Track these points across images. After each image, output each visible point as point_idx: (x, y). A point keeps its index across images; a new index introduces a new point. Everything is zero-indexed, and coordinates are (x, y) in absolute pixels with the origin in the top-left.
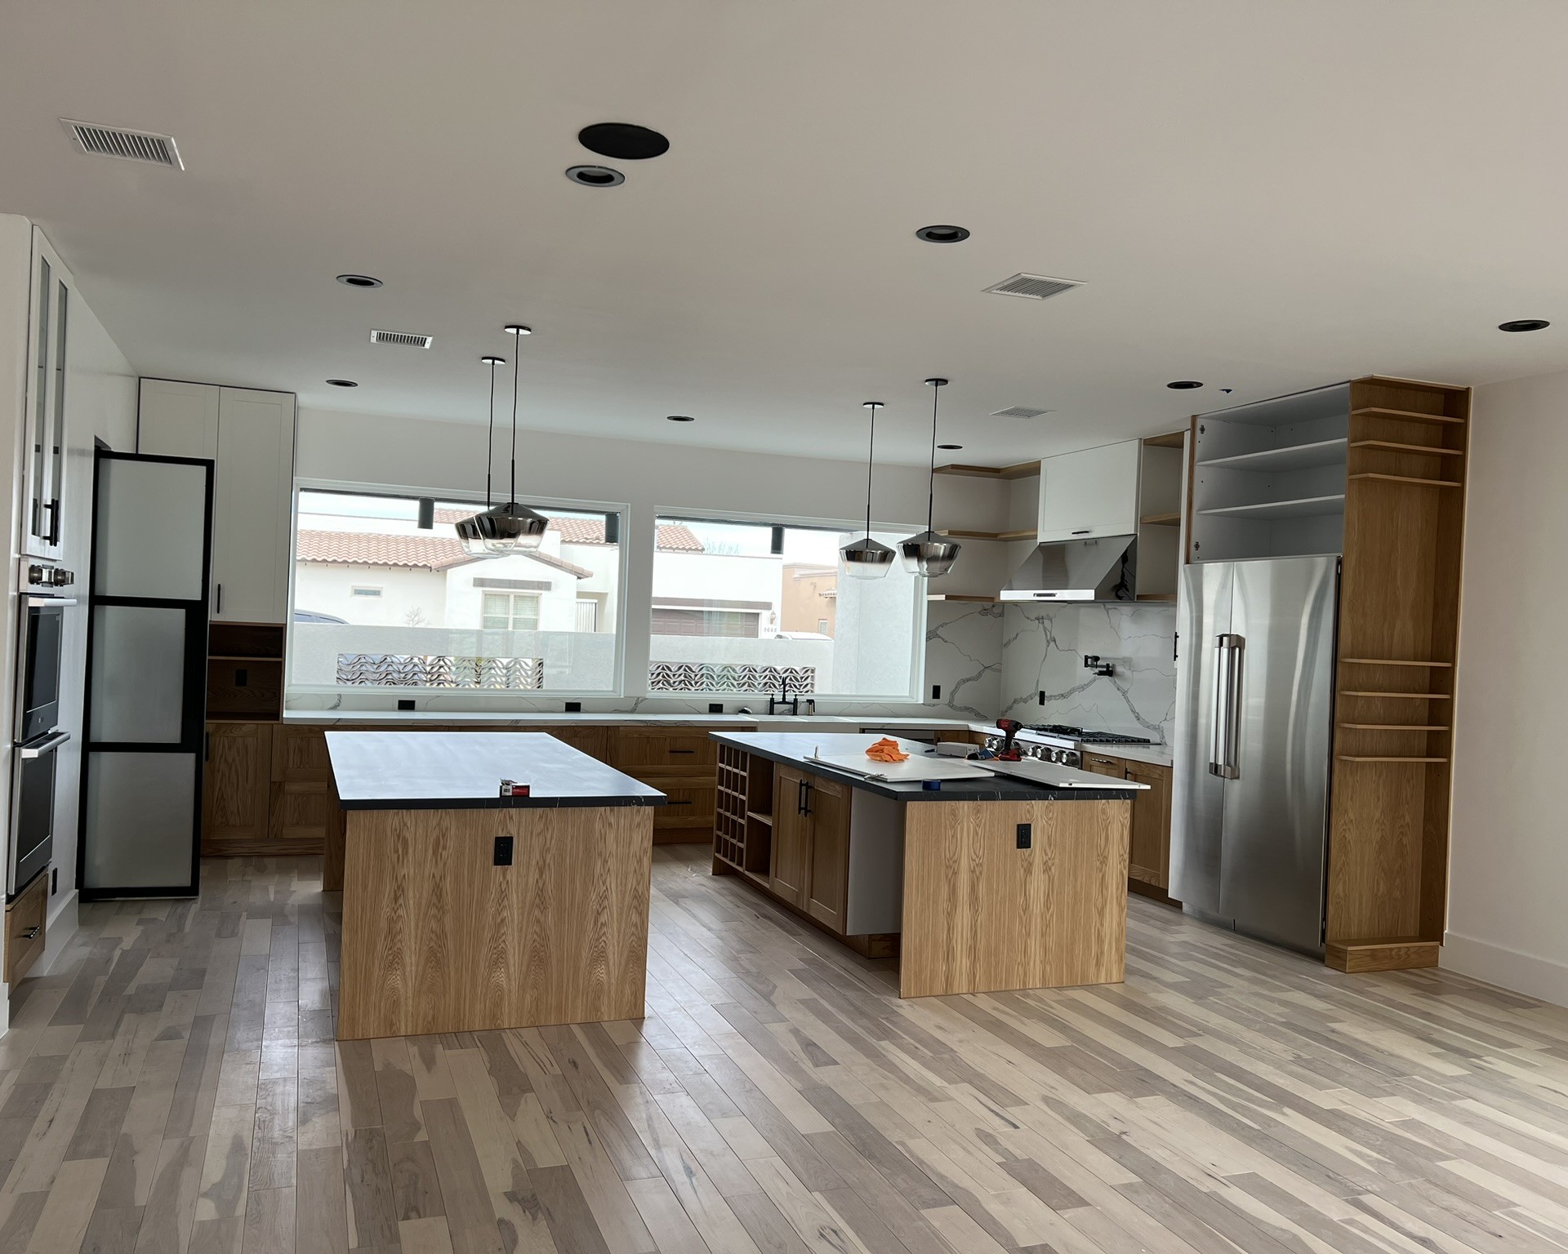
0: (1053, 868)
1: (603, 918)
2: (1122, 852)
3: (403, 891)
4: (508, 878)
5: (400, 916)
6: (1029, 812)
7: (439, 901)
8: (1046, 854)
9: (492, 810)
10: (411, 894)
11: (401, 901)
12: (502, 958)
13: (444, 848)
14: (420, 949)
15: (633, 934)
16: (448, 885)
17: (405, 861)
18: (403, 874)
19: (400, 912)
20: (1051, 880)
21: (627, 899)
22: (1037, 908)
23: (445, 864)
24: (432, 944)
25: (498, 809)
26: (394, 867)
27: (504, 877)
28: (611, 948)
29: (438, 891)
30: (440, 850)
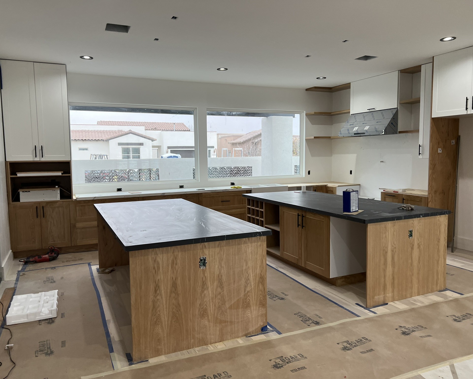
0: (421, 246)
1: (248, 289)
2: (445, 236)
3: (159, 287)
4: (206, 275)
5: (158, 299)
6: (412, 223)
7: (176, 290)
8: (419, 240)
9: (197, 244)
10: (162, 288)
11: (158, 292)
12: (206, 312)
13: (176, 264)
14: (168, 314)
15: (261, 294)
16: (179, 282)
17: (159, 272)
18: (158, 279)
19: (159, 297)
20: (420, 251)
21: (257, 279)
22: (415, 263)
23: (177, 272)
24: (174, 310)
25: (199, 244)
26: (154, 276)
27: (204, 275)
28: (252, 302)
29: (174, 285)
30: (175, 265)
